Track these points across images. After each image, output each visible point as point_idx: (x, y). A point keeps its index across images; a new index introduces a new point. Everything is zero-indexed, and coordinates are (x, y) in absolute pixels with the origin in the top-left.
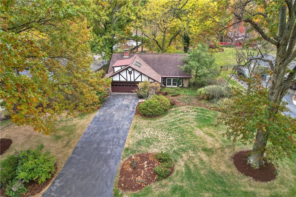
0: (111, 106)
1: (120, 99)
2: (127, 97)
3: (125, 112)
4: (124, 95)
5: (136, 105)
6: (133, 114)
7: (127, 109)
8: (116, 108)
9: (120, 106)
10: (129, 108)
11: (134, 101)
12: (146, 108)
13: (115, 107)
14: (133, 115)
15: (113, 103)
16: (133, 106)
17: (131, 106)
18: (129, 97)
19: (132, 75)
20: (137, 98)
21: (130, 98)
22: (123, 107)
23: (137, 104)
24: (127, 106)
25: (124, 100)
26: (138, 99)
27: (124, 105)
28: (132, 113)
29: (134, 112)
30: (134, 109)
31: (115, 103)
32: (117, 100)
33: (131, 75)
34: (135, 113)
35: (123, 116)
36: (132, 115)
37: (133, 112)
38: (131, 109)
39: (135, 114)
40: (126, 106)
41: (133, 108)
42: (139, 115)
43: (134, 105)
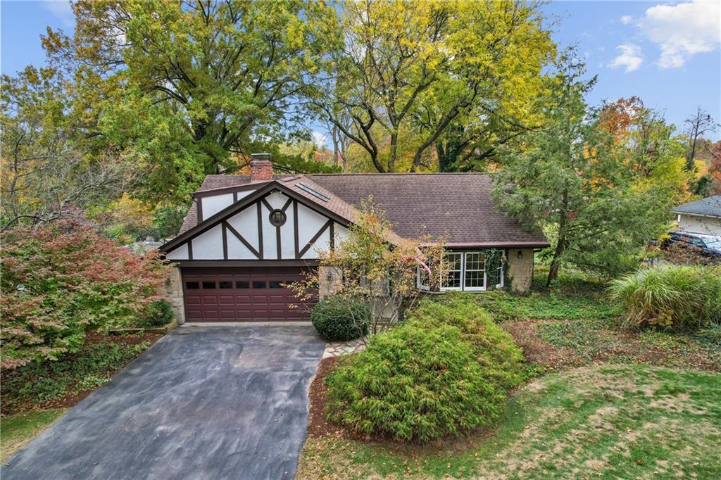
0: (160, 385)
1: (221, 348)
2: (257, 337)
3: (239, 421)
4: (246, 332)
5: (307, 375)
6: (298, 429)
7: (258, 396)
8: (188, 393)
9: (212, 382)
10: (269, 390)
11: (297, 352)
12: (390, 380)
13: (181, 388)
14: (297, 442)
15: (178, 366)
16: (292, 378)
17: (282, 383)
18: (272, 339)
19: (287, 229)
20: (312, 342)
21: (275, 342)
22: (235, 389)
23: (314, 366)
24: (261, 382)
25: (241, 351)
26: (318, 345)
27: (239, 377)
28: (289, 422)
29: (301, 415)
30: (302, 398)
31: (191, 367)
32: (204, 353)
33: (282, 228)
34: (307, 421)
35: (224, 447)
36: (287, 435)
37: (292, 415)
38: (282, 399)
39: (310, 429)
40: (253, 382)
41: (296, 392)
42: (339, 434)
43: (298, 373)
